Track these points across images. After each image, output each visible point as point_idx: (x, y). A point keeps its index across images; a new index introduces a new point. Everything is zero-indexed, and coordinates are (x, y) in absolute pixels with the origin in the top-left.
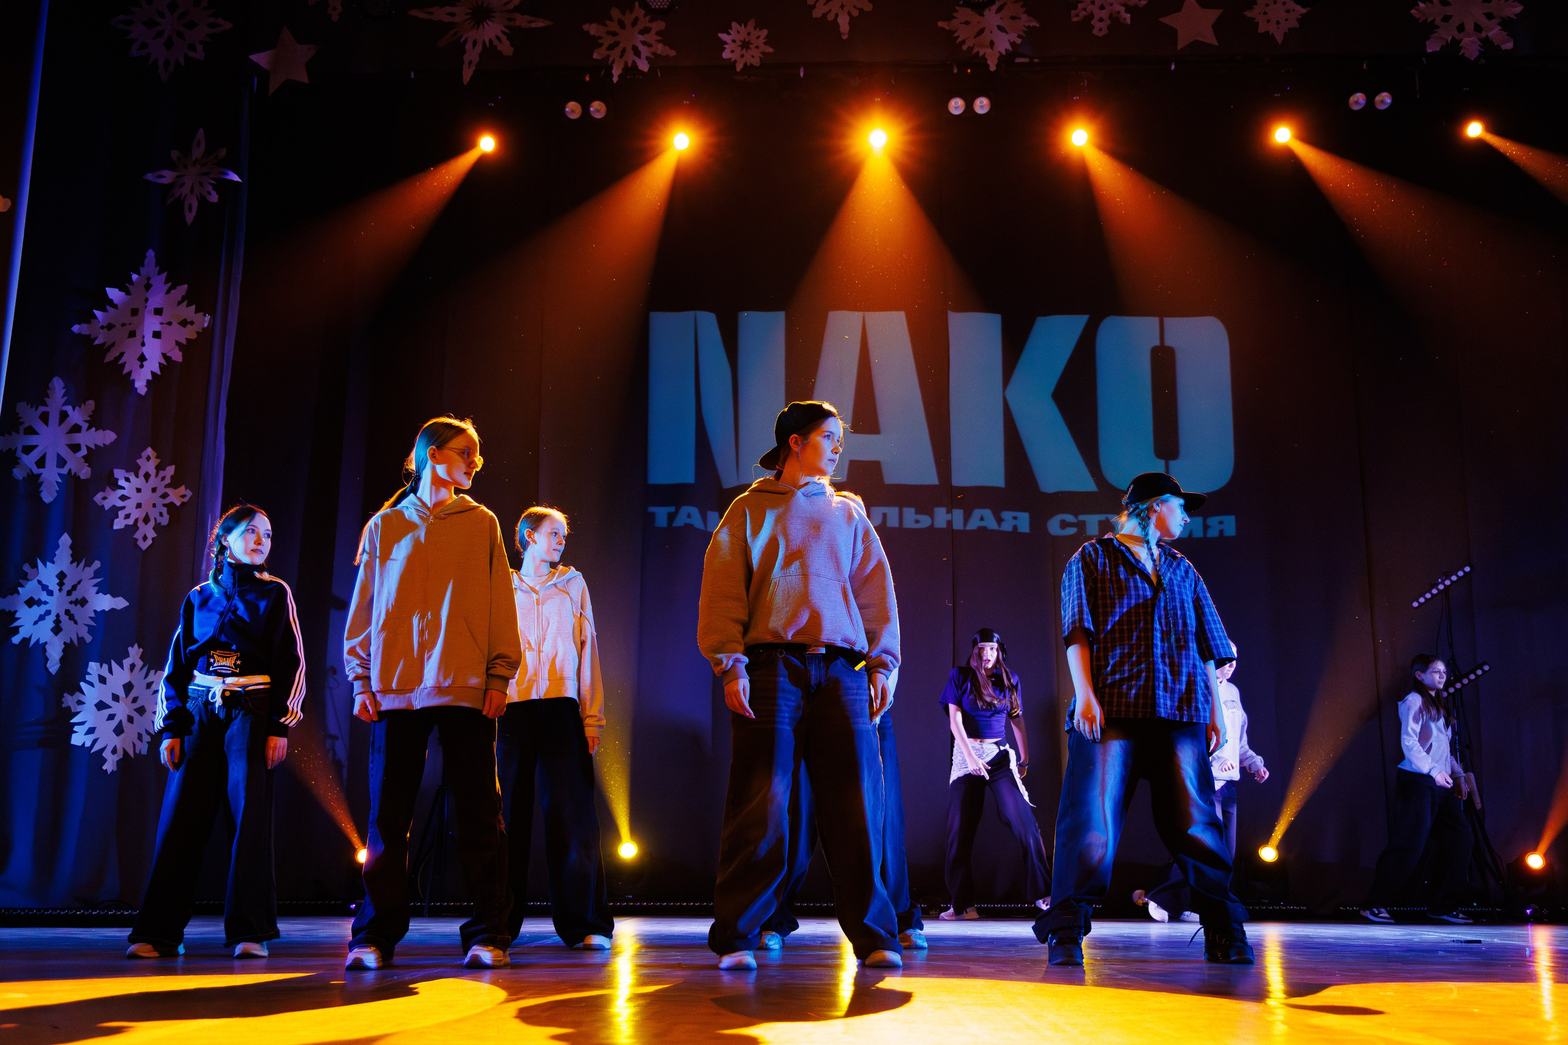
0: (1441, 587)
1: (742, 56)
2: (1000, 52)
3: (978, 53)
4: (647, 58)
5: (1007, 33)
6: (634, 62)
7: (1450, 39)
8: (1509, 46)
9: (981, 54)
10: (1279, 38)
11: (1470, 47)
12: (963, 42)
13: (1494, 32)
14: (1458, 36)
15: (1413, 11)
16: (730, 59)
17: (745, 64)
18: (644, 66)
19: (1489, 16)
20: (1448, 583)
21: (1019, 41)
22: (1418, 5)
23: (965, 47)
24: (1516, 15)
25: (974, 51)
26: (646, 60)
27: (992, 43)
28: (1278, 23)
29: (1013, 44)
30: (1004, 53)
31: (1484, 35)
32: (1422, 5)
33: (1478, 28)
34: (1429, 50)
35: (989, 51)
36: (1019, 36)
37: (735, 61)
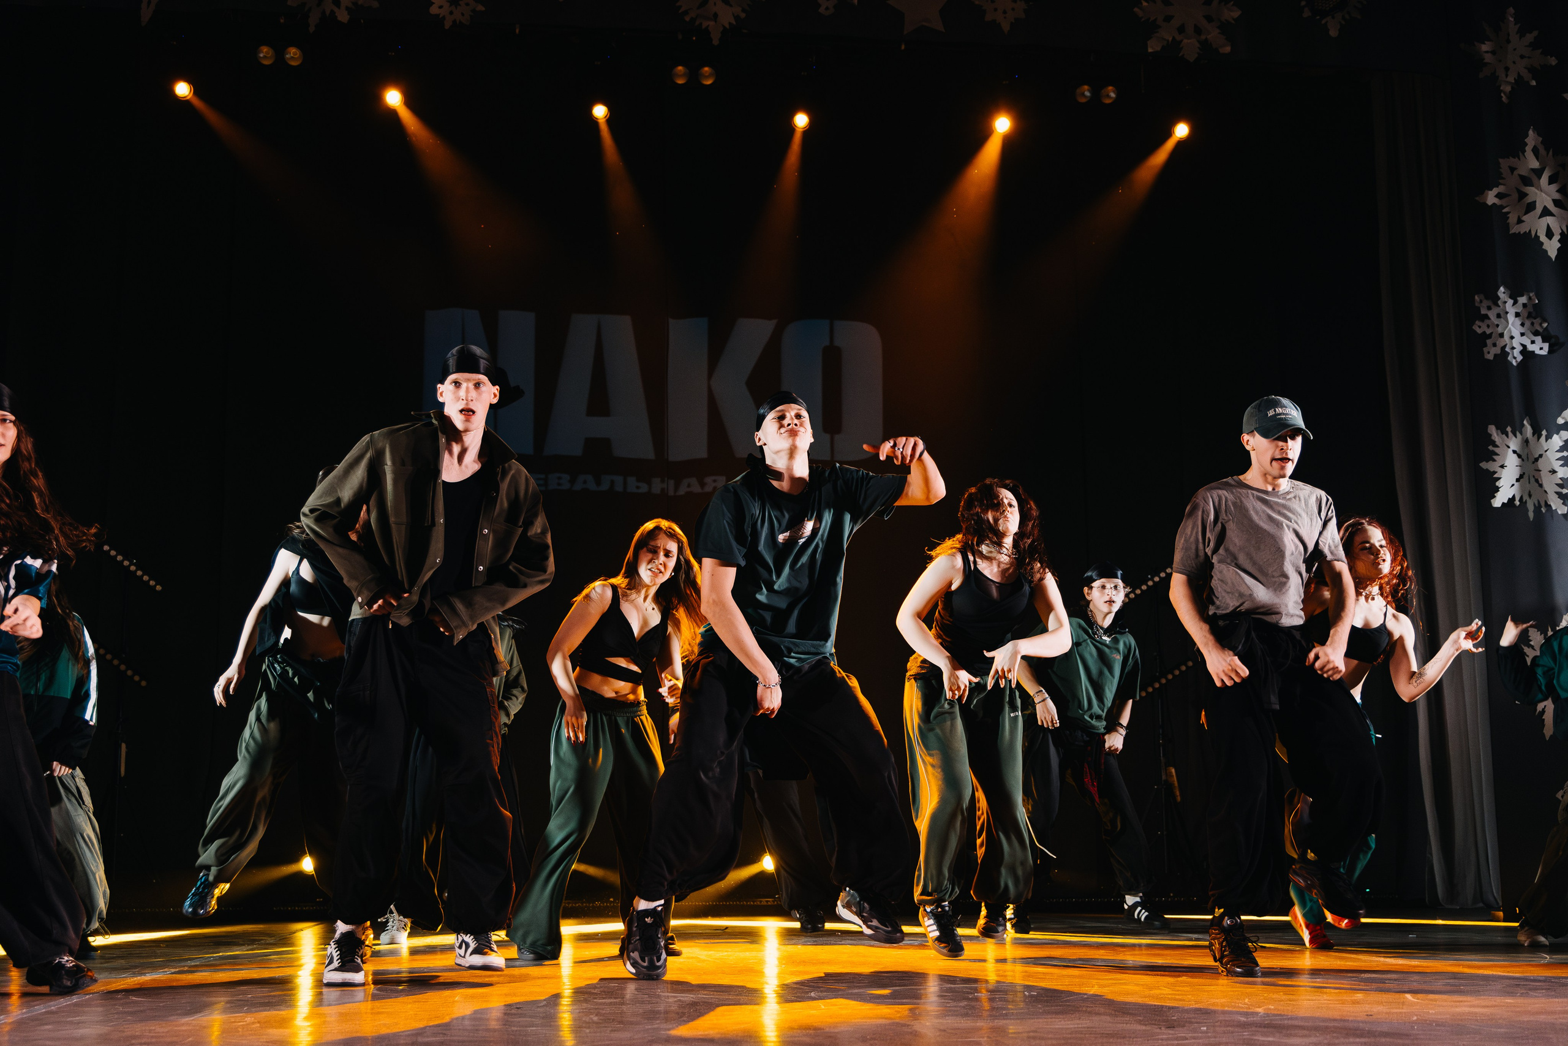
0: (1150, 583)
1: (451, 13)
2: (723, 26)
3: (701, 24)
4: (347, 8)
5: (731, 6)
6: (332, 12)
7: (1170, 39)
8: (1228, 49)
9: (704, 27)
10: (1006, 27)
11: (1190, 48)
12: (686, 13)
13: (1213, 35)
14: (1178, 38)
15: (1136, 9)
16: (438, 15)
17: (454, 21)
18: (343, 16)
19: (1209, 19)
20: (1157, 579)
21: (743, 15)
22: (1142, 4)
23: (687, 19)
24: (1234, 19)
25: (697, 23)
26: (346, 10)
27: (716, 16)
28: (1005, 12)
29: (737, 18)
30: (727, 26)
31: (1203, 37)
32: (1145, 4)
33: (1198, 31)
34: (1150, 50)
35: (712, 23)
36: (743, 11)
37: (444, 17)
